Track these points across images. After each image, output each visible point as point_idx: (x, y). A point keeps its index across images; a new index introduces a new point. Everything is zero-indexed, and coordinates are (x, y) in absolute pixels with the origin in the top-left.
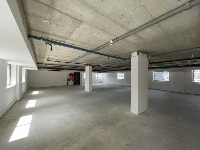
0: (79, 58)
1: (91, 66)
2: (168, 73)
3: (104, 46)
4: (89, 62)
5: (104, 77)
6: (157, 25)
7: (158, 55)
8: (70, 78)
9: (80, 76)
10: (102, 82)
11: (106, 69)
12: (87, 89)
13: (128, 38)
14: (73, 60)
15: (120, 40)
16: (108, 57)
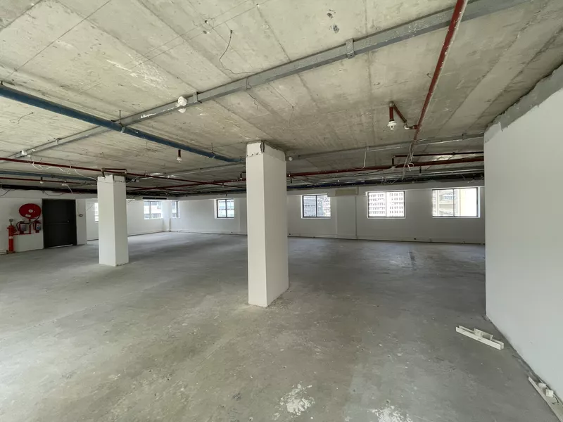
0: (60, 143)
1: (122, 179)
2: (329, 199)
3: (159, 111)
4: (110, 164)
5: (174, 214)
6: (296, 78)
7: (309, 155)
8: (21, 223)
9: (77, 213)
10: (168, 230)
11: (179, 188)
12: (108, 256)
13: (233, 100)
14: (27, 150)
15: (208, 99)
16: (177, 150)
